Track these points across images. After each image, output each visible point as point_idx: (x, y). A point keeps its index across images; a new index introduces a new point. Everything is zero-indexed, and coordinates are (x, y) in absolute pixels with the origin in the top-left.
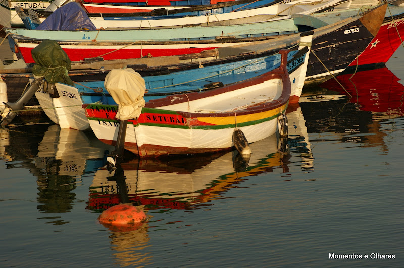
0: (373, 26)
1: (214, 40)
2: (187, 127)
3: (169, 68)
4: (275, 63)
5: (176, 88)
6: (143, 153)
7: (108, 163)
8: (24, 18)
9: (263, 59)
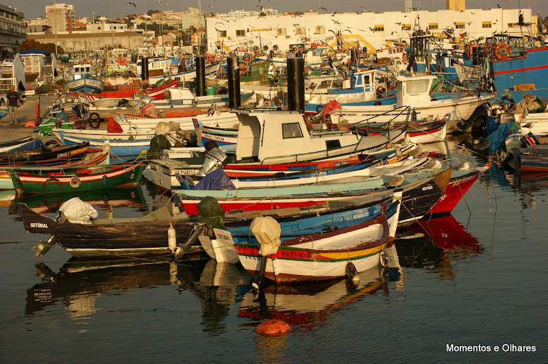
0: (443, 184)
1: (326, 195)
2: (312, 261)
3: (294, 217)
4: (375, 212)
5: (301, 231)
6: (279, 280)
7: (253, 288)
8: (182, 182)
9: (366, 209)
